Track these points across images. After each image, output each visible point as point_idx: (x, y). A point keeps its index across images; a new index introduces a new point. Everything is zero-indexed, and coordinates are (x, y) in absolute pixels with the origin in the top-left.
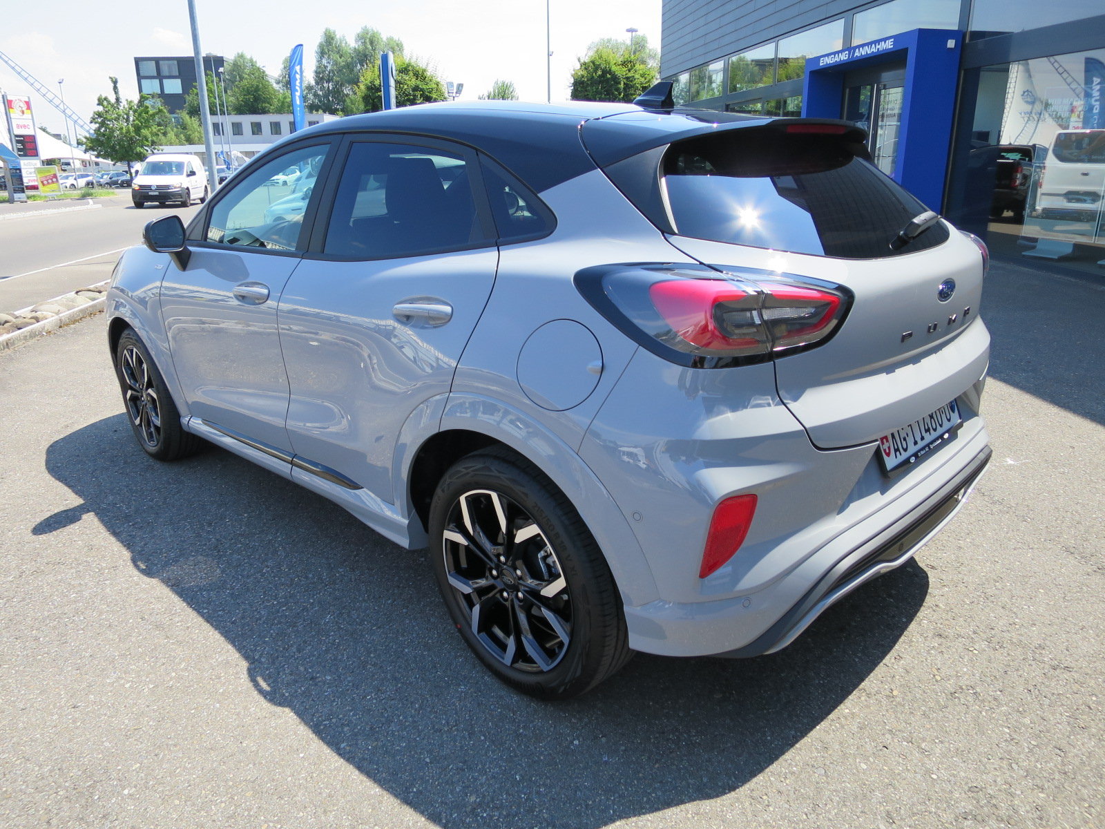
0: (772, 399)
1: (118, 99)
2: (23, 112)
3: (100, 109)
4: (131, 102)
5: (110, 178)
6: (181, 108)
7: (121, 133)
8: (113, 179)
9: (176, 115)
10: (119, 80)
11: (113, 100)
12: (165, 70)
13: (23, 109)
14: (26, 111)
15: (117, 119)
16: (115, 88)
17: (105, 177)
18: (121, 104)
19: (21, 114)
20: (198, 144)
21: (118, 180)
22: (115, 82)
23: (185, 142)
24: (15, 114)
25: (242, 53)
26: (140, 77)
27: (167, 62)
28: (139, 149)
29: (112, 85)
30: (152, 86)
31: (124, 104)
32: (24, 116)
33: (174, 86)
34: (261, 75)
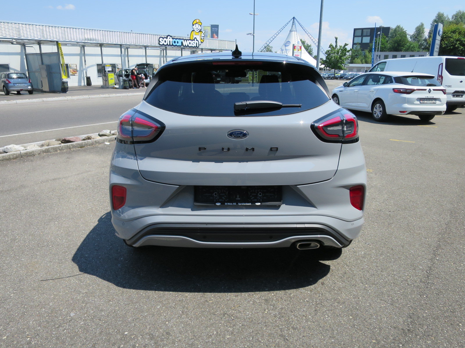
0: (134, 157)
1: (336, 46)
2: (298, 50)
3: (330, 49)
4: (341, 46)
5: (328, 75)
6: (367, 49)
7: (334, 58)
8: (329, 76)
9: (364, 52)
10: (338, 39)
11: (334, 46)
12: (365, 34)
13: (299, 49)
14: (299, 50)
15: (334, 53)
16: (336, 42)
17: (327, 75)
18: (337, 47)
19: (297, 51)
20: (370, 63)
21: (330, 77)
22: (336, 39)
23: (364, 63)
24: (296, 51)
25: (399, 26)
26: (354, 36)
27: (366, 30)
28: (339, 65)
29: (335, 40)
30: (358, 40)
31: (338, 47)
32: (298, 52)
33: (366, 40)
34: (404, 34)
